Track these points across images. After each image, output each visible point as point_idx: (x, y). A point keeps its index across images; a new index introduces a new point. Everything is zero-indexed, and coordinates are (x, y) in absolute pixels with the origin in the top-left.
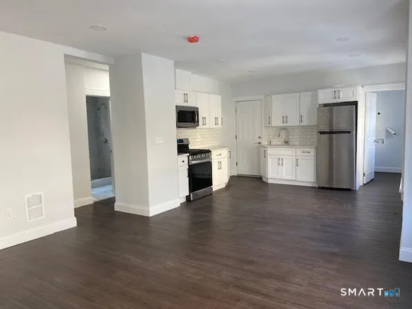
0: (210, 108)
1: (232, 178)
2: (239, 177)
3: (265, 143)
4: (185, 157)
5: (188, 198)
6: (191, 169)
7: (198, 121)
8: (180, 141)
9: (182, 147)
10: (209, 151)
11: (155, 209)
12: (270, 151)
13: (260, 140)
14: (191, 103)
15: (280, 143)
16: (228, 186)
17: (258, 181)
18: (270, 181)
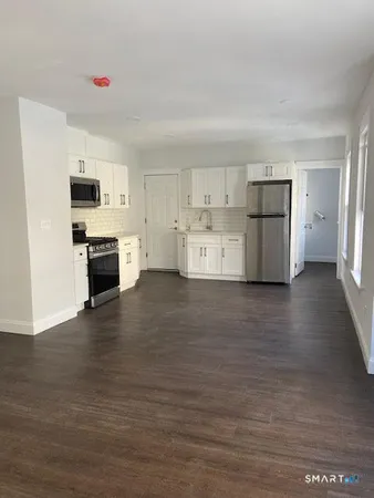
0: (113, 182)
1: (142, 273)
2: (149, 271)
3: (182, 228)
4: (82, 248)
5: (87, 304)
6: (91, 264)
7: (99, 200)
8: (75, 226)
9: (79, 236)
10: (114, 240)
11: (40, 324)
12: (191, 239)
13: (176, 225)
14: (89, 174)
15: (201, 229)
16: (139, 284)
17: (175, 275)
18: (189, 277)
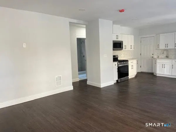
0: (128, 41)
1: (138, 73)
2: (142, 73)
3: (155, 57)
4: (116, 63)
5: (117, 81)
6: (119, 68)
7: (122, 47)
8: (114, 56)
9: (115, 59)
10: (127, 61)
11: (103, 84)
12: (158, 61)
13: (153, 56)
14: (120, 39)
15: (163, 57)
16: (136, 76)
17: (152, 75)
18: (157, 75)
